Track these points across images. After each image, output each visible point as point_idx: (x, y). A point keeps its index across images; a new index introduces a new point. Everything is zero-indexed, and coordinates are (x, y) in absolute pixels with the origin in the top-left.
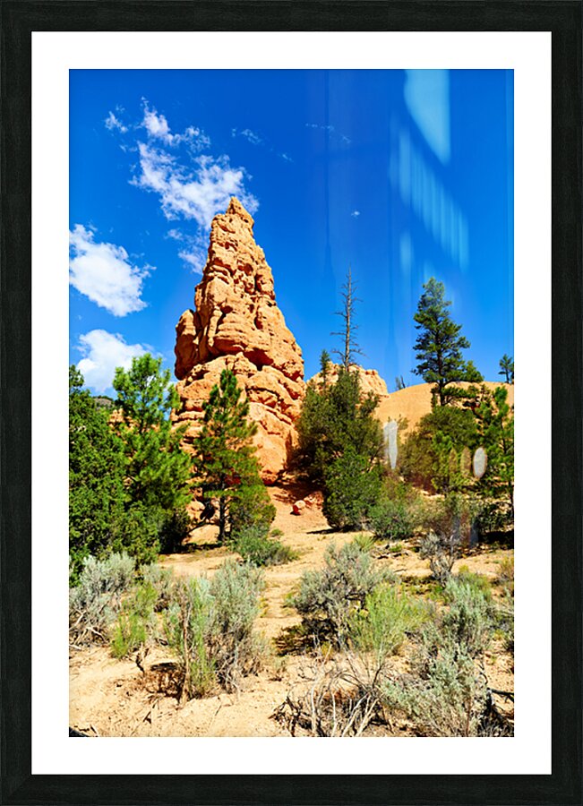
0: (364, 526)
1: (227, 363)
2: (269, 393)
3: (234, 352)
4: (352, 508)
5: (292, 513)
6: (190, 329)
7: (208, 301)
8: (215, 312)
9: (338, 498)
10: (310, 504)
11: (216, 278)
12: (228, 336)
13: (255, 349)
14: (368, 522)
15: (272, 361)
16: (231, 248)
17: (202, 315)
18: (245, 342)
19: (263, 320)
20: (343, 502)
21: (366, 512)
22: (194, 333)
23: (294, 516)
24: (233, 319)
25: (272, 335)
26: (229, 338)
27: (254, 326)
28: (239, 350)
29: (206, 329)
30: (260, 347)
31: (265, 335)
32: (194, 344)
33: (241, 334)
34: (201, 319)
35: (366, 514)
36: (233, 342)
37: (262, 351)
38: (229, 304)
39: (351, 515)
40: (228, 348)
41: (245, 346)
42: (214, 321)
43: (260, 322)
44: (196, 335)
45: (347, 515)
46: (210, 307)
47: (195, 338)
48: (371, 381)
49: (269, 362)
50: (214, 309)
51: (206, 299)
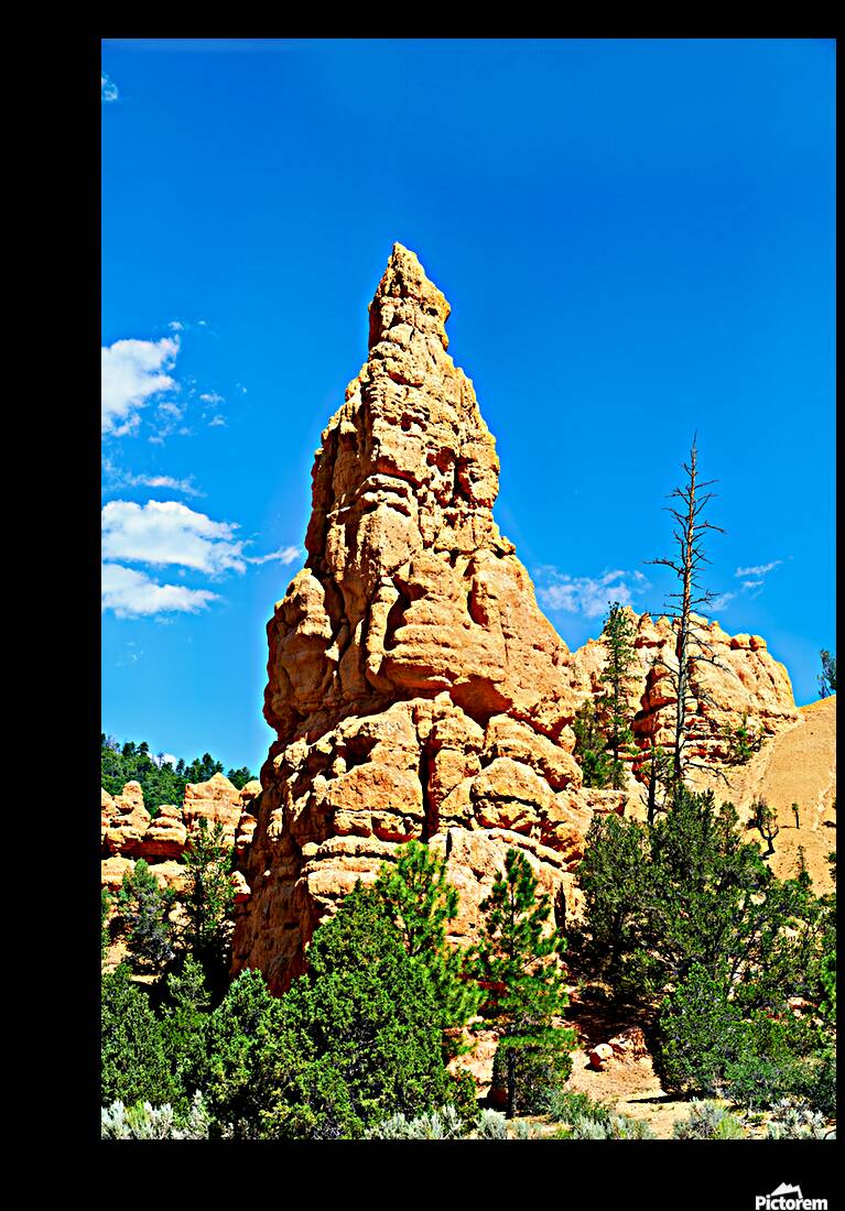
0: (718, 1091)
1: (416, 719)
2: (521, 806)
3: (430, 692)
4: (701, 1065)
5: (587, 1067)
6: (317, 623)
7: (364, 561)
8: (383, 592)
9: (680, 1047)
10: (621, 1051)
11: (383, 506)
12: (418, 658)
13: (474, 677)
14: (724, 1087)
15: (510, 702)
16: (415, 429)
17: (349, 590)
18: (454, 668)
19: (488, 602)
20: (687, 1054)
21: (723, 1070)
22: (328, 632)
23: (593, 1074)
24: (428, 616)
25: (507, 636)
26: (421, 663)
27: (467, 617)
28: (441, 687)
29: (359, 628)
30: (484, 672)
31: (494, 639)
32: (328, 660)
33: (445, 651)
34: (348, 601)
35: (721, 1075)
36: (429, 671)
37: (490, 682)
38: (419, 579)
39: (700, 1075)
40: (417, 683)
41: (452, 676)
42: (381, 614)
43: (482, 609)
44: (334, 637)
45: (693, 1075)
46: (369, 577)
47: (329, 644)
48: (747, 670)
49: (504, 706)
50: (378, 586)
51: (359, 557)
